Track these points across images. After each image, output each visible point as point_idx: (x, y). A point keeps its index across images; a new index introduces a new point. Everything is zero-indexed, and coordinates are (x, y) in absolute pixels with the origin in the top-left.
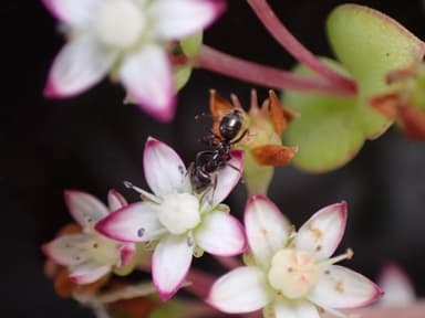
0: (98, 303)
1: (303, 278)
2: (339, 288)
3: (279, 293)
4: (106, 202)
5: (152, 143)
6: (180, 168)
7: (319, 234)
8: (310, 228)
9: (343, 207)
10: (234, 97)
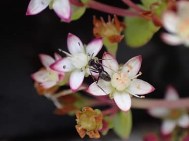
0: (54, 98)
1: (123, 82)
2: (138, 88)
3: (115, 89)
4: (54, 57)
5: (70, 36)
6: (79, 43)
7: (131, 68)
8: (127, 65)
9: (140, 57)
10: (102, 18)
